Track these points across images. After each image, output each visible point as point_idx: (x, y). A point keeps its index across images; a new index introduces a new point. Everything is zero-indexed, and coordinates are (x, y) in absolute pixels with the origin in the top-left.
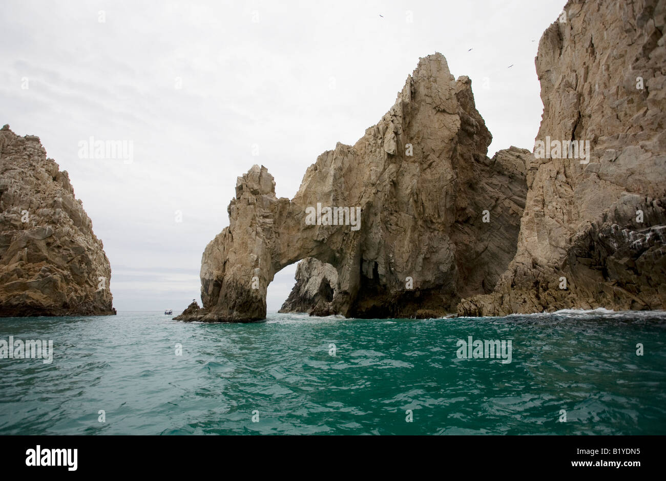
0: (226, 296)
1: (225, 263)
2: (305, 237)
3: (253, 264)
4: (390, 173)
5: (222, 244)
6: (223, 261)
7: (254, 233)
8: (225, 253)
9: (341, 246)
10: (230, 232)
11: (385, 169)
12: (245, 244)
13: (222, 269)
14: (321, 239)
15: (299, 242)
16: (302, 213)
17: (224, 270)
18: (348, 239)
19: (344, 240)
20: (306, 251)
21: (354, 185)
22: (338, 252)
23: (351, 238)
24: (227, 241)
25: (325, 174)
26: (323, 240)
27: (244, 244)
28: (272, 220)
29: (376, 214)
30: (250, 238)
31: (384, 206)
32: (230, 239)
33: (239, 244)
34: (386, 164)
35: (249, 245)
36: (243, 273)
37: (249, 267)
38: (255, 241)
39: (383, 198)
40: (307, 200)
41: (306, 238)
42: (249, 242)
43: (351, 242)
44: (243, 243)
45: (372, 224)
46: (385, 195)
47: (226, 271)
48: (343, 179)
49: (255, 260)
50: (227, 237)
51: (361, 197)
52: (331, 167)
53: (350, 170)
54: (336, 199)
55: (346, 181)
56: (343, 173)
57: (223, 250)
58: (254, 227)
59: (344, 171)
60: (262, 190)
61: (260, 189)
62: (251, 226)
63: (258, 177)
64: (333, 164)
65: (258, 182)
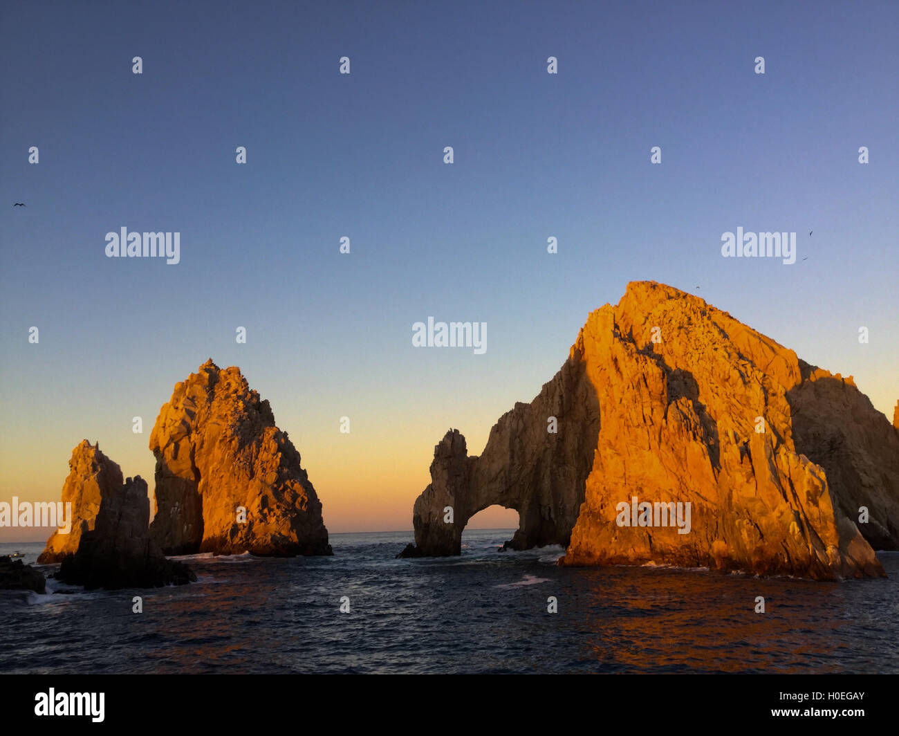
1: (430, 514)
5: (428, 499)
6: (429, 512)
7: (449, 491)
8: (430, 506)
10: (431, 488)
12: (442, 500)
18: (524, 489)
19: (520, 490)
21: (528, 443)
24: (430, 496)
25: (503, 436)
26: (503, 492)
29: (546, 468)
30: (445, 495)
31: (552, 460)
33: (439, 500)
35: (446, 501)
38: (449, 498)
39: (551, 453)
41: (491, 490)
45: (543, 476)
47: (431, 520)
48: (518, 440)
50: (430, 492)
52: (509, 430)
53: (525, 430)
54: (512, 457)
55: (521, 441)
56: (518, 434)
57: (427, 504)
58: (448, 487)
59: (519, 432)
60: (455, 453)
61: (453, 452)
62: (446, 487)
63: (451, 444)
64: (510, 426)
65: (451, 447)
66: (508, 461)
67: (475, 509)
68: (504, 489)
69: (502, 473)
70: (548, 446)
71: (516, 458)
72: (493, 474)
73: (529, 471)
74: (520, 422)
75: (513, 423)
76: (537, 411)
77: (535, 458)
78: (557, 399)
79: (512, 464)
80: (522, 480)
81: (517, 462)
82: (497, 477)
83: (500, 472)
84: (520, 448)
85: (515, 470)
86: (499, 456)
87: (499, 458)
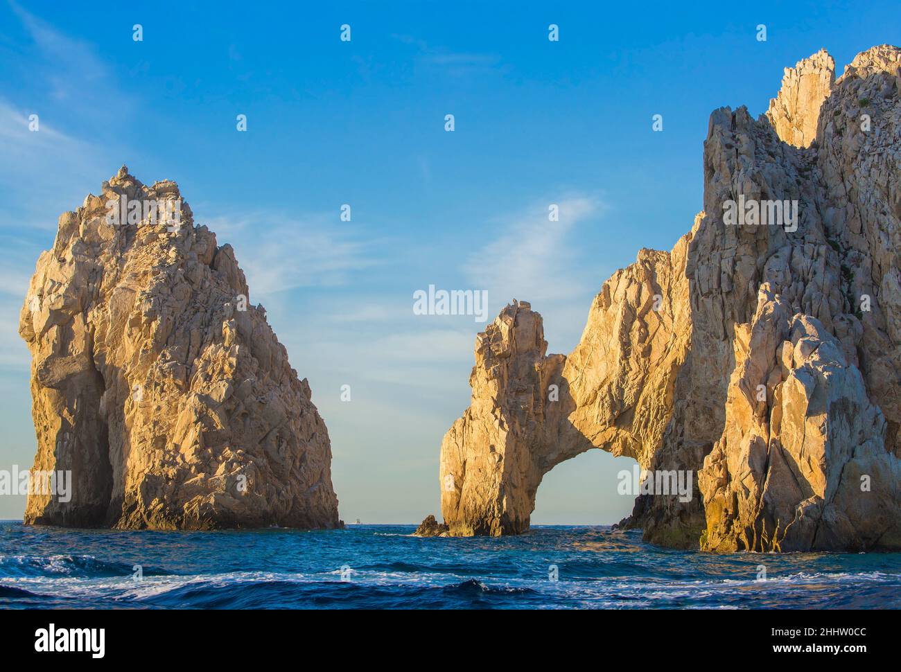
0: (464, 509)
1: (465, 463)
3: (494, 466)
5: (462, 435)
6: (462, 460)
7: (497, 421)
8: (465, 448)
9: (638, 430)
10: (471, 418)
12: (485, 438)
13: (460, 473)
14: (601, 422)
16: (578, 380)
17: (463, 473)
18: (648, 420)
21: (657, 330)
23: (651, 419)
24: (467, 431)
25: (612, 315)
30: (492, 428)
32: (470, 428)
33: (479, 437)
35: (491, 439)
36: (482, 479)
37: (490, 471)
38: (498, 433)
40: (585, 358)
42: (491, 435)
43: (653, 425)
44: (484, 436)
48: (637, 324)
49: (497, 460)
50: (467, 425)
52: (621, 305)
54: (625, 358)
55: (645, 325)
56: (638, 312)
57: (460, 444)
58: (498, 412)
59: (641, 308)
60: (518, 347)
61: (514, 346)
62: (493, 412)
63: (509, 330)
64: (624, 297)
65: (509, 337)
66: (616, 366)
67: (553, 456)
68: (608, 417)
69: (605, 388)
71: (632, 361)
72: (589, 390)
73: (656, 385)
74: (645, 287)
75: (630, 291)
77: (669, 359)
79: (624, 373)
80: (644, 403)
81: (634, 367)
82: (596, 393)
83: (601, 387)
84: (642, 340)
85: (630, 382)
86: (600, 356)
87: (600, 359)
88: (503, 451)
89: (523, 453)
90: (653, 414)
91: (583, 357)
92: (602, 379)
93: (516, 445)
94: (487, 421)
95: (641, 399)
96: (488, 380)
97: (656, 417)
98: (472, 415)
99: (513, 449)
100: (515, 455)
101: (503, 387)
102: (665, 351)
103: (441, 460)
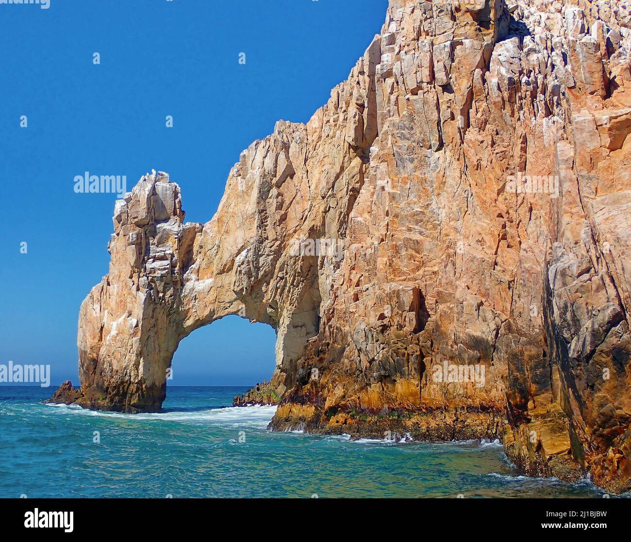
0: (101, 374)
1: (102, 328)
2: (220, 285)
3: (132, 331)
4: (351, 176)
5: (100, 301)
6: (99, 326)
7: (135, 286)
8: (102, 313)
9: (274, 297)
10: (109, 284)
11: (342, 169)
13: (97, 338)
14: (239, 289)
15: (212, 292)
16: (216, 247)
17: (101, 339)
18: (285, 285)
19: (277, 288)
20: (222, 305)
21: (294, 198)
22: (271, 307)
23: (288, 285)
24: (105, 297)
25: (250, 183)
26: (242, 290)
27: (122, 304)
28: (168, 262)
30: (129, 294)
31: (338, 231)
32: (107, 294)
33: (116, 303)
34: (346, 159)
35: (128, 305)
36: (119, 344)
37: (126, 336)
38: (135, 298)
39: (338, 218)
40: (222, 226)
41: (222, 286)
42: (128, 300)
43: (289, 291)
44: (121, 302)
46: (341, 213)
47: (103, 339)
48: (274, 191)
49: (134, 326)
50: (104, 291)
51: (303, 219)
53: (290, 173)
54: (262, 225)
55: (281, 194)
56: (274, 181)
59: (278, 177)
60: (156, 215)
61: (153, 214)
62: (131, 277)
63: (147, 198)
64: (261, 165)
65: (148, 205)
66: (253, 233)
68: (245, 284)
70: (332, 203)
71: (269, 228)
72: (226, 257)
74: (282, 156)
75: (266, 160)
76: (316, 136)
77: (307, 227)
78: (353, 110)
79: (262, 240)
80: (281, 269)
81: (271, 234)
82: (233, 261)
84: (280, 207)
85: (267, 250)
86: (238, 223)
87: (238, 226)
88: (141, 316)
89: (159, 319)
90: (290, 280)
91: (220, 225)
92: (239, 246)
93: (153, 311)
94: (124, 287)
95: (278, 265)
96: (126, 246)
97: (292, 284)
98: (110, 280)
99: (151, 315)
100: (152, 321)
101: (140, 254)
102: (302, 219)
103: (79, 326)
